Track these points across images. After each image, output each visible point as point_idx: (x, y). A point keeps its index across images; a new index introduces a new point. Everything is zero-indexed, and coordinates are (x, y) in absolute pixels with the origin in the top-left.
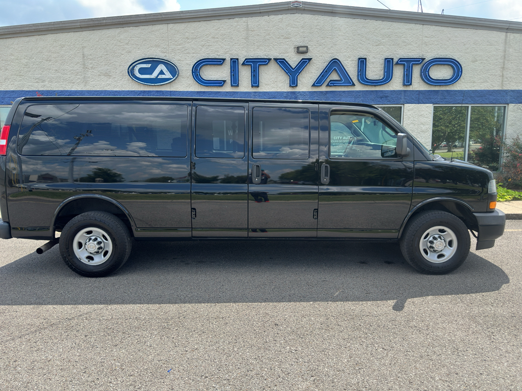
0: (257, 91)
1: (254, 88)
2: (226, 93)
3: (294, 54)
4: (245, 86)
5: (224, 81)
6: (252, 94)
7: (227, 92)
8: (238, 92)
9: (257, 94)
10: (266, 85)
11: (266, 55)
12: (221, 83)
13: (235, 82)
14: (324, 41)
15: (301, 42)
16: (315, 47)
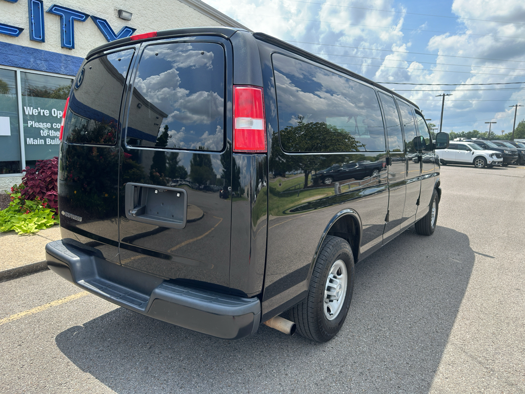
0: (69, 55)
1: (65, 49)
2: (21, 49)
3: (114, 18)
4: (52, 43)
5: (21, 30)
6: (63, 58)
7: (23, 47)
8: (42, 51)
9: (69, 59)
10: (81, 48)
11: (81, 7)
12: (16, 31)
13: (38, 34)
14: (145, 12)
15: (121, 5)
16: (136, 16)
